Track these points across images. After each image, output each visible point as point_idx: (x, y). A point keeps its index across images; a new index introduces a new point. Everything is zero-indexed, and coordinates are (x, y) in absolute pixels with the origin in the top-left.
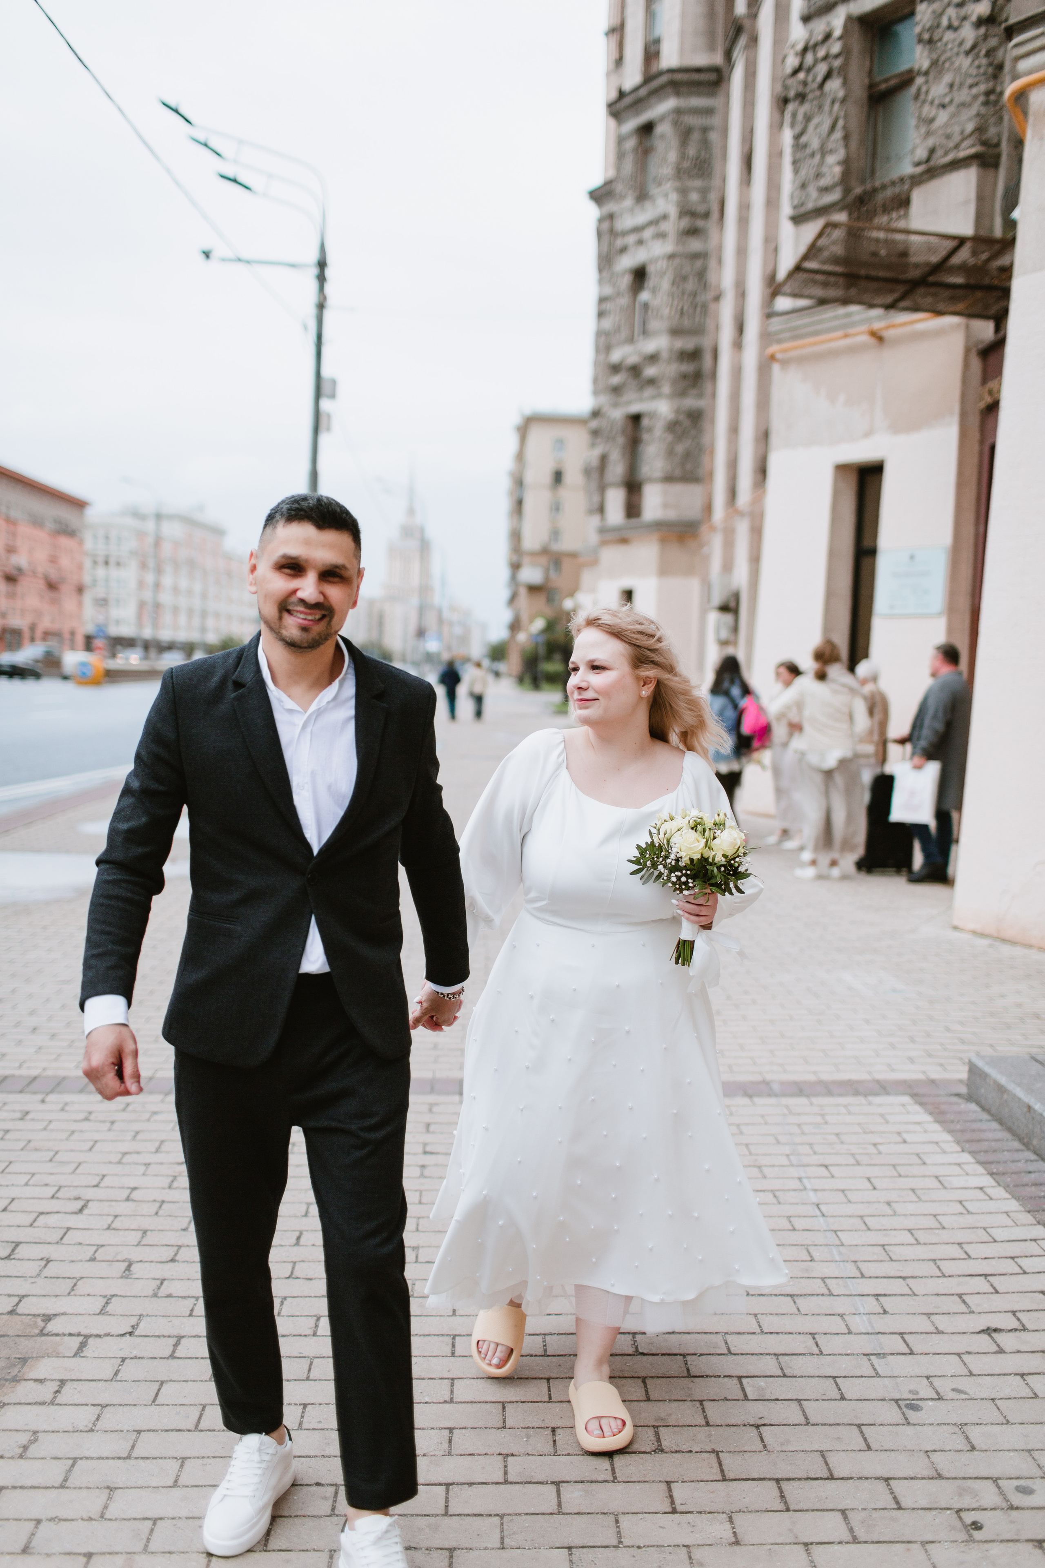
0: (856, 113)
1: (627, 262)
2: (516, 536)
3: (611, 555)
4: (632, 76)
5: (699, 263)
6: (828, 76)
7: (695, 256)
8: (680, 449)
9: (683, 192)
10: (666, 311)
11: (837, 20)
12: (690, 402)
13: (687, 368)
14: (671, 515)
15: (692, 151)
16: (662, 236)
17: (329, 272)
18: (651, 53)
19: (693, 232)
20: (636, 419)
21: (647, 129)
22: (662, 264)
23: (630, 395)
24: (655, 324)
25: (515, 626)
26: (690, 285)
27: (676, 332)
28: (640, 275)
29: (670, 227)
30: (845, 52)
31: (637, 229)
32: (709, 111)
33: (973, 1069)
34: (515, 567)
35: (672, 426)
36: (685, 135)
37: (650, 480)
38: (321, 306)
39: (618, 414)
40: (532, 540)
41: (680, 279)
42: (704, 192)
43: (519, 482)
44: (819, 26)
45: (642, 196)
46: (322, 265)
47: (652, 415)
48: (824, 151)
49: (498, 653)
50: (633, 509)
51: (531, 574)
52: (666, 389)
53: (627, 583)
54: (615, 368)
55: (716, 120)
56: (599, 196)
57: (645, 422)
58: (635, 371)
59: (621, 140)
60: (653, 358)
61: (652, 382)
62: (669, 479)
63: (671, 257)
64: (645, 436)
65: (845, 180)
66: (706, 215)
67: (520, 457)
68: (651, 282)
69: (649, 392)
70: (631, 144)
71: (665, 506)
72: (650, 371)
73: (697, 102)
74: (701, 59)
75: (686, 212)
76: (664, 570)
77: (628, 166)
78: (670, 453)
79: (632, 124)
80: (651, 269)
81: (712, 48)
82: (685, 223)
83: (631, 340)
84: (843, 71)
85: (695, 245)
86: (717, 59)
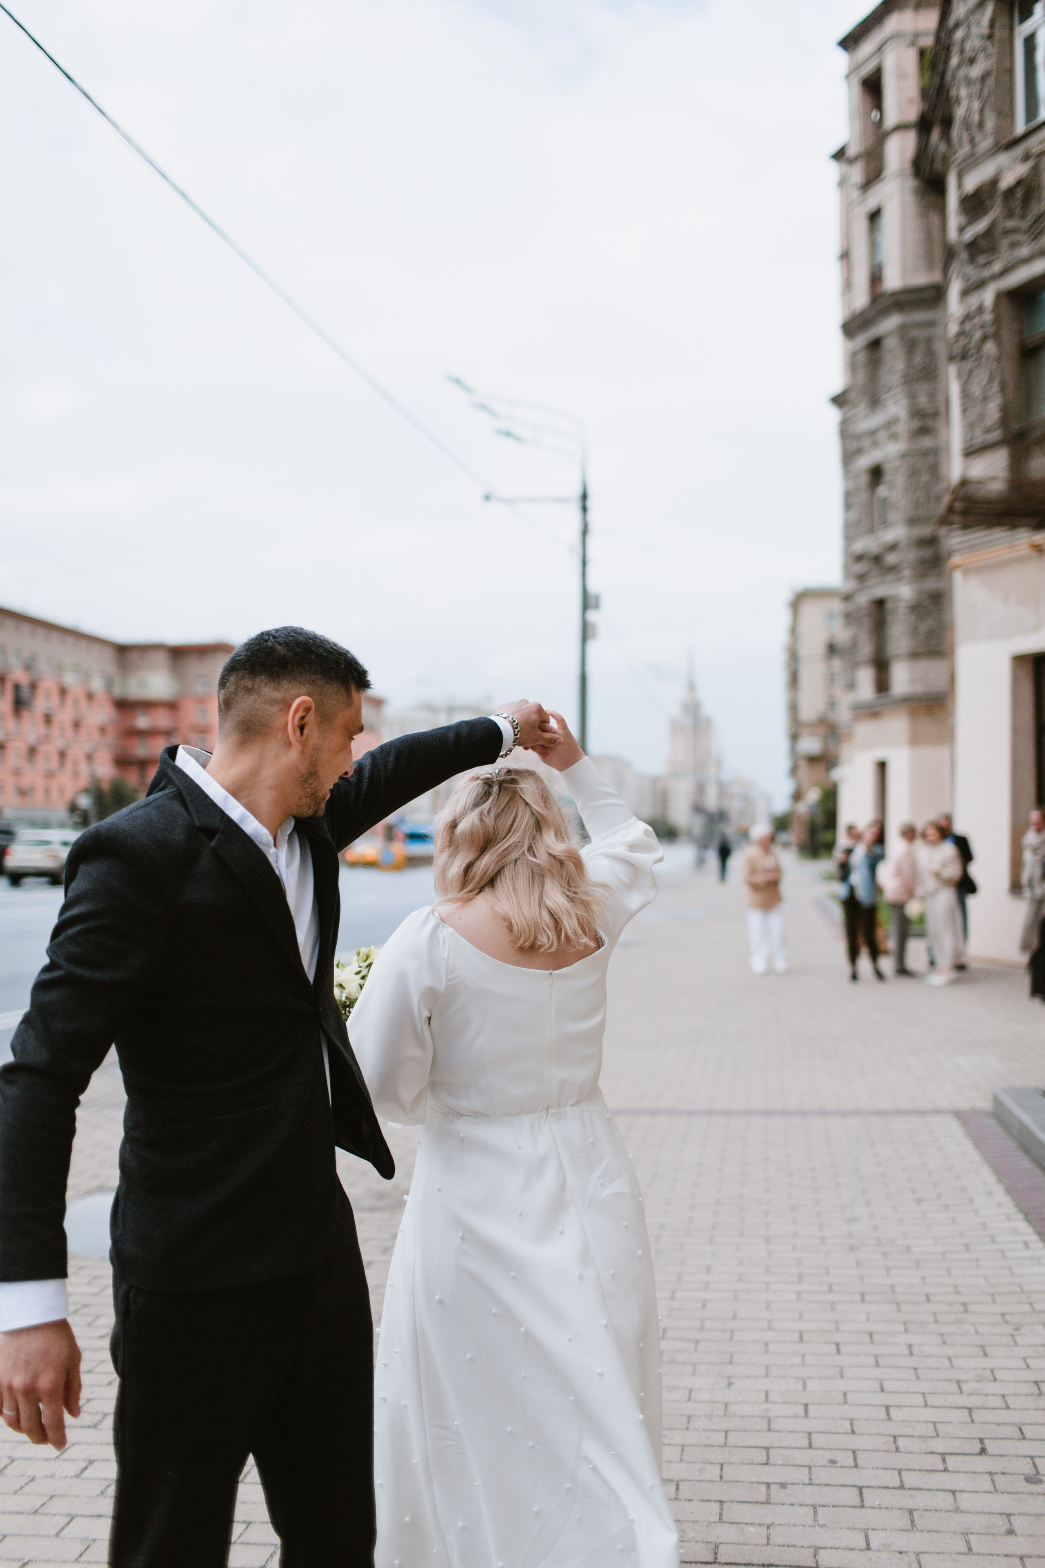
0: (1009, 368)
1: (865, 462)
2: (793, 708)
3: (864, 730)
4: (861, 299)
5: (930, 459)
6: (985, 339)
7: (926, 453)
8: (924, 627)
9: (912, 397)
10: (902, 503)
11: (988, 296)
12: (931, 584)
13: (927, 553)
14: (919, 689)
15: (918, 359)
16: (894, 437)
17: (590, 503)
18: (876, 278)
19: (923, 431)
20: (880, 604)
21: (875, 345)
22: (897, 463)
23: (873, 581)
24: (894, 516)
25: (797, 796)
26: (925, 478)
27: (913, 521)
28: (876, 474)
29: (903, 428)
30: (997, 321)
31: (873, 433)
32: (932, 324)
33: (997, 1100)
34: (794, 737)
35: (916, 608)
36: (910, 346)
37: (897, 656)
38: (585, 532)
39: (863, 599)
40: (810, 711)
41: (913, 473)
42: (932, 395)
43: (794, 657)
44: (973, 301)
45: (875, 402)
46: (584, 497)
47: (896, 599)
48: (985, 399)
49: (782, 824)
50: (882, 685)
51: (810, 745)
52: (907, 573)
53: (880, 754)
54: (859, 558)
55: (938, 331)
56: (839, 400)
57: (889, 606)
58: (877, 559)
59: (853, 355)
60: (893, 547)
61: (893, 569)
62: (915, 655)
63: (904, 456)
64: (889, 618)
65: (1004, 421)
66: (935, 415)
67: (794, 631)
68: (887, 478)
69: (890, 577)
70: (862, 358)
71: (913, 680)
72: (891, 559)
73: (920, 316)
74: (921, 279)
75: (916, 413)
76: (915, 740)
77: (861, 377)
78: (914, 631)
79: (862, 339)
80: (888, 468)
81: (930, 267)
82: (916, 424)
83: (872, 530)
84: (996, 336)
85: (926, 442)
86: (936, 277)
